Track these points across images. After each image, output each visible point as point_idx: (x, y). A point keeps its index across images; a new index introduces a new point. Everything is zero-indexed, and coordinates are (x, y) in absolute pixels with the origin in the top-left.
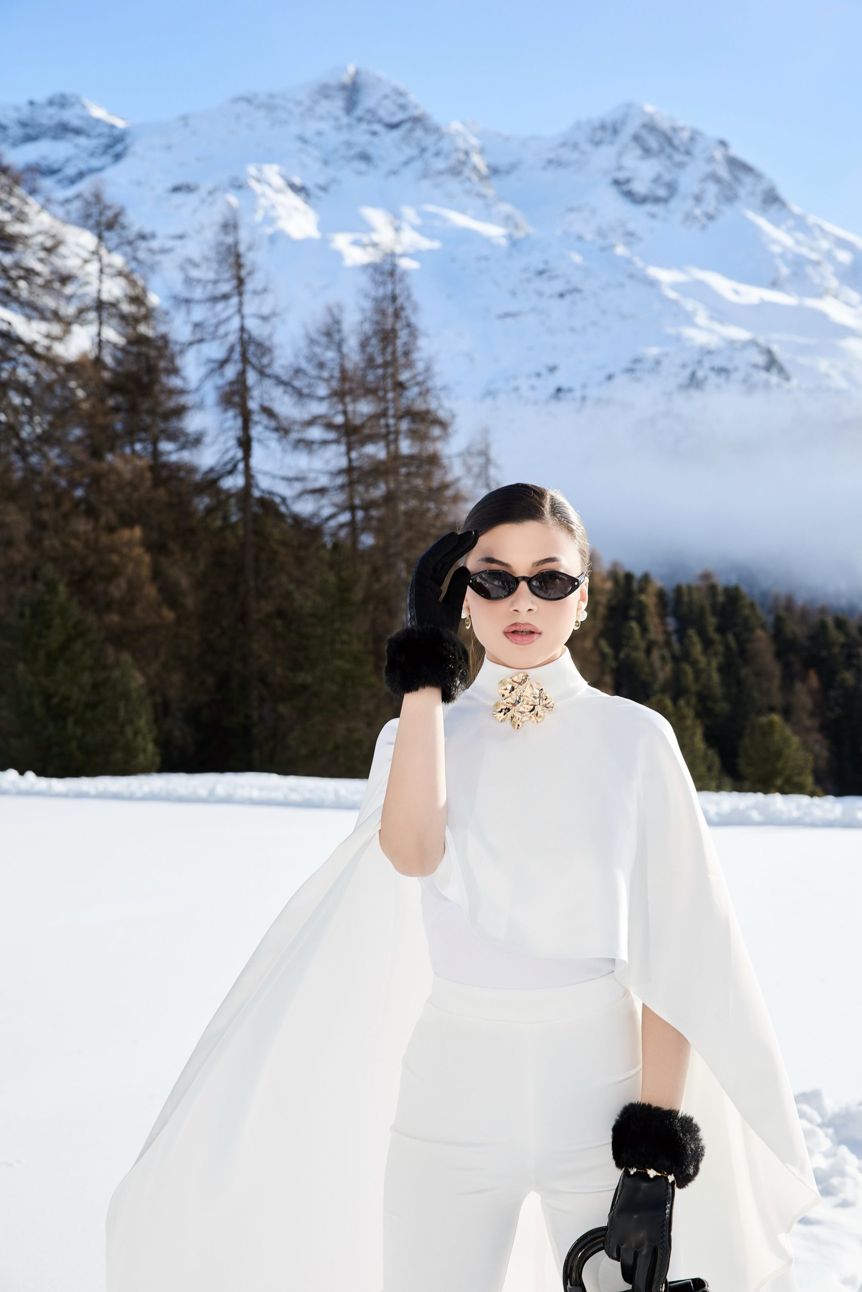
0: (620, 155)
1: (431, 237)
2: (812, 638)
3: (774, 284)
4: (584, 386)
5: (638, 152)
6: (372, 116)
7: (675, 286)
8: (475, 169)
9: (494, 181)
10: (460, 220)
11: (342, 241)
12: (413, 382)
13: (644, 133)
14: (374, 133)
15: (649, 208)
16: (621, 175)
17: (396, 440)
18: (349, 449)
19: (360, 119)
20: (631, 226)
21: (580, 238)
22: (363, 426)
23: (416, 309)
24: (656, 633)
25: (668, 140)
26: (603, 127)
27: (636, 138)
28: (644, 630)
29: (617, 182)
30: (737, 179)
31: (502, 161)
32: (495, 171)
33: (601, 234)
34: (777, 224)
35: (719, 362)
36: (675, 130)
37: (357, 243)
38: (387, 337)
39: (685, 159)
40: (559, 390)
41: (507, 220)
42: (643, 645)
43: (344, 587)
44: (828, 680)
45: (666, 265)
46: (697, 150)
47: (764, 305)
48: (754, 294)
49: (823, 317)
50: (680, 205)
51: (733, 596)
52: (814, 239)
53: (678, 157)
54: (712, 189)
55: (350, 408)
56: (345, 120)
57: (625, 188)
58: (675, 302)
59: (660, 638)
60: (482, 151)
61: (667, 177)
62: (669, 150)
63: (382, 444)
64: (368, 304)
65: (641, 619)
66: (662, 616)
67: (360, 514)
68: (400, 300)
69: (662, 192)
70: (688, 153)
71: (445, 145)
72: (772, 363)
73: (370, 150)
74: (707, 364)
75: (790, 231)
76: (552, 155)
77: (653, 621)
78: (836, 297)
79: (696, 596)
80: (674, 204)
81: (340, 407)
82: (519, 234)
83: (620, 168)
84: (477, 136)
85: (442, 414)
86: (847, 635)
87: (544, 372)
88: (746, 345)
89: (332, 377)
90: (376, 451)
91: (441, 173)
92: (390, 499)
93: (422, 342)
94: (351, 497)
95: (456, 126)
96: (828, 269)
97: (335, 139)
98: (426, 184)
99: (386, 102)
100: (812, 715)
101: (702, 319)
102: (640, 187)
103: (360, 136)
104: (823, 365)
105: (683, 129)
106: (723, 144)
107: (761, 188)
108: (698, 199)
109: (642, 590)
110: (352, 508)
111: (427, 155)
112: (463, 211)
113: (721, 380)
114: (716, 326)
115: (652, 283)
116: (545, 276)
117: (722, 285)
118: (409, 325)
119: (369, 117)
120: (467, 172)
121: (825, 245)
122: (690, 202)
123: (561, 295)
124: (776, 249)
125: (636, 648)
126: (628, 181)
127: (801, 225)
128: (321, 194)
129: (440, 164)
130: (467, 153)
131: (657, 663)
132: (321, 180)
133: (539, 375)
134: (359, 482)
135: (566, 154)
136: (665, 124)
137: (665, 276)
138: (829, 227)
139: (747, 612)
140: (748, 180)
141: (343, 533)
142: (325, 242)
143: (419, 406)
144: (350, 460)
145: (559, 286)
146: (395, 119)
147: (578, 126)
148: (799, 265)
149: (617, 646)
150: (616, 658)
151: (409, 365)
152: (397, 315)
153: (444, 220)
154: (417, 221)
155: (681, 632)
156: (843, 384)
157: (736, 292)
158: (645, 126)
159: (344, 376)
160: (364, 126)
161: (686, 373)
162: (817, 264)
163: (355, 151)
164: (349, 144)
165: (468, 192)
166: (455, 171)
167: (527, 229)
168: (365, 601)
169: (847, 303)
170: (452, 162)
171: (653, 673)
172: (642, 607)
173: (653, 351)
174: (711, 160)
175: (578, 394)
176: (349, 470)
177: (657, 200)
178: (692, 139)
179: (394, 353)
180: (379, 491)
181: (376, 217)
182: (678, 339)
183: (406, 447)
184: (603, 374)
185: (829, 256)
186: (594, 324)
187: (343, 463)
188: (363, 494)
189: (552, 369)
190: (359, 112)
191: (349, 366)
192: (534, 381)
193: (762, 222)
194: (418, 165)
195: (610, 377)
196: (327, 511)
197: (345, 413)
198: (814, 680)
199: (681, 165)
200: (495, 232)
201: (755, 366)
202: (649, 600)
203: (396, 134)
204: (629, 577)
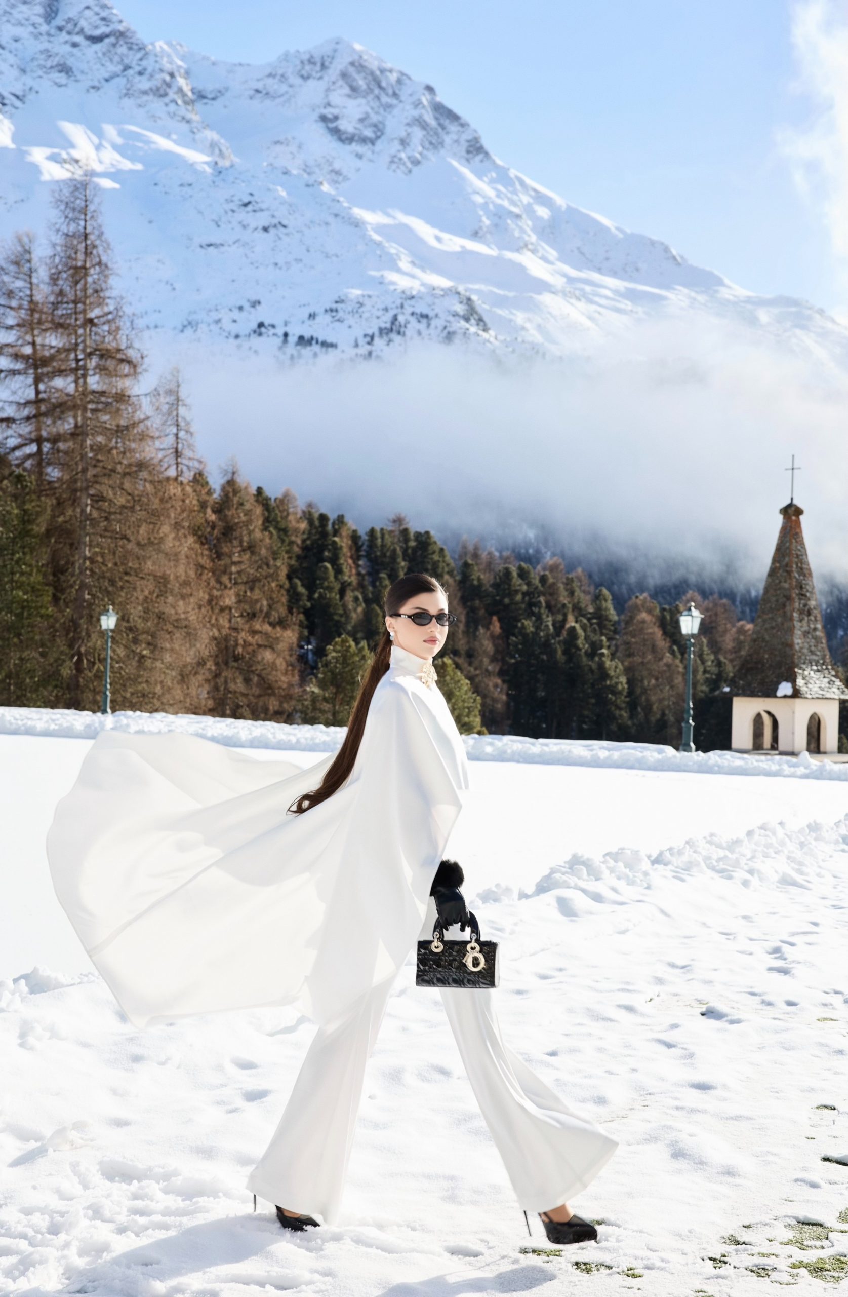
0: (328, 90)
1: (132, 159)
2: (496, 586)
3: (475, 235)
4: (286, 324)
5: (347, 90)
6: (71, 27)
7: (379, 229)
8: (180, 90)
9: (199, 106)
10: (164, 144)
11: (38, 155)
12: (103, 320)
13: (351, 70)
14: (75, 45)
15: (355, 147)
16: (330, 112)
17: (84, 376)
18: (37, 381)
19: (60, 29)
20: (337, 165)
21: (286, 173)
22: (52, 358)
23: (108, 247)
24: (350, 574)
25: (376, 81)
26: (311, 61)
27: (344, 75)
28: (338, 571)
29: (324, 118)
30: (443, 127)
31: (209, 87)
32: (201, 96)
33: (307, 170)
34: (480, 175)
35: (421, 308)
36: (382, 71)
37: (54, 158)
38: (79, 273)
39: (394, 101)
40: (261, 325)
41: (213, 146)
42: (337, 586)
43: (26, 519)
44: (509, 627)
45: (371, 207)
46: (404, 94)
47: (464, 254)
48: (454, 243)
49: (522, 268)
50: (387, 148)
51: (424, 541)
52: (515, 192)
53: (385, 99)
54: (418, 134)
55: (39, 340)
56: (44, 28)
57: (331, 125)
58: (379, 244)
59: (354, 580)
60: (187, 74)
61: (374, 118)
62: (377, 91)
63: (71, 378)
64: (59, 239)
65: (334, 561)
66: (356, 558)
67: (46, 447)
68: (92, 237)
69: (368, 133)
70: (395, 95)
71: (149, 64)
72: (471, 313)
73: (70, 62)
74: (408, 310)
75: (492, 182)
76: (259, 86)
77: (346, 562)
78: (534, 252)
79: (388, 540)
80: (379, 145)
81: (29, 338)
82: (224, 163)
83: (329, 105)
84: (183, 59)
85: (132, 354)
86: (529, 584)
87: (247, 306)
88: (447, 292)
89: (20, 307)
90: (64, 384)
91: (145, 93)
92: (77, 433)
93: (112, 281)
94: (38, 429)
95: (161, 45)
96: (527, 223)
97: (33, 46)
98: (127, 102)
99: (87, 13)
100: (493, 660)
101: (404, 264)
102: (347, 126)
103: (60, 46)
104: (520, 317)
105: (391, 71)
106: (430, 89)
107: (466, 136)
108: (404, 142)
109: (336, 532)
110: (39, 441)
111: (130, 72)
112: (168, 136)
113: (422, 326)
114: (417, 272)
115: (357, 224)
116: (250, 208)
117: (425, 231)
118: (100, 263)
119: (70, 27)
120: (172, 95)
121: (525, 199)
122: (396, 146)
123: (266, 229)
124: (479, 200)
125: (330, 589)
126: (336, 118)
127: (503, 177)
128: (18, 103)
129: (144, 84)
130: (172, 75)
131: (351, 606)
132: (18, 89)
133: (241, 308)
134: (45, 415)
135: (273, 85)
136: (374, 65)
137: (370, 217)
138: (528, 181)
139: (436, 557)
140: (453, 128)
141: (28, 464)
142: (21, 154)
143: (110, 343)
144: (38, 392)
145: (263, 219)
146: (97, 33)
147: (286, 57)
148: (500, 216)
149: (311, 587)
150: (310, 598)
151: (101, 302)
152: (87, 253)
153: (148, 142)
154: (119, 141)
155: (374, 574)
156: (538, 338)
157: (438, 239)
158: (352, 64)
159: (33, 307)
160: (64, 36)
161: (388, 317)
162: (518, 216)
163: (55, 61)
164: (48, 54)
165: (172, 115)
166: (160, 93)
167: (232, 158)
168: (48, 533)
169: (544, 259)
170: (156, 82)
171: (346, 614)
172: (336, 549)
173: (356, 293)
174: (418, 104)
175: (280, 331)
176: (38, 402)
177: (364, 140)
178: (399, 81)
179: (85, 289)
180: (67, 425)
181: (76, 132)
182: (381, 282)
183: (94, 382)
184: (306, 312)
185: (529, 209)
186: (298, 261)
187: (31, 394)
188: (49, 427)
189: (255, 304)
190: (59, 21)
191: (38, 298)
192: (236, 314)
193: (465, 171)
194: (121, 81)
195: (312, 316)
196: (12, 442)
197: (34, 344)
198: (496, 627)
199: (388, 107)
200: (198, 158)
201: (455, 315)
202: (344, 542)
203: (97, 47)
204: (323, 518)
